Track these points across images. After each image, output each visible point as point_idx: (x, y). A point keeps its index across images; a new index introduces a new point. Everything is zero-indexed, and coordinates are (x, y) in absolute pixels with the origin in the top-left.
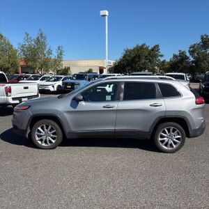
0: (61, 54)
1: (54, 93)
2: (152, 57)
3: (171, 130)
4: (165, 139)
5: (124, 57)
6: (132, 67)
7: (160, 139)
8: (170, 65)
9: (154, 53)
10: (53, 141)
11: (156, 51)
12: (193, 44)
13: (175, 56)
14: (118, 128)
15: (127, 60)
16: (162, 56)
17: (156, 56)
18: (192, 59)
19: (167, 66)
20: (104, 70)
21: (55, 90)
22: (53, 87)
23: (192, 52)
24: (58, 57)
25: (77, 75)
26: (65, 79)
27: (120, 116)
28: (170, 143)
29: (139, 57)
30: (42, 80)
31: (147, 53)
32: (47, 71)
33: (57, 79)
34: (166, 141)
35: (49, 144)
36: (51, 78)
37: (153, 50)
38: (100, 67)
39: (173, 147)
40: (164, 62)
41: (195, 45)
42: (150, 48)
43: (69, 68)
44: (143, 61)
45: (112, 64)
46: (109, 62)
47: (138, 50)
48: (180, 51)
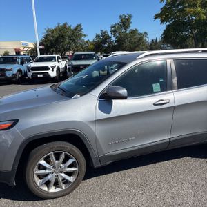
2: (76, 37)
5: (46, 37)
6: (56, 48)
8: (94, 45)
10: (71, 179)
11: (79, 31)
12: (114, 24)
13: (98, 36)
15: (50, 41)
16: (85, 36)
17: (80, 36)
18: (114, 39)
19: (92, 46)
29: (63, 37)
31: (70, 33)
35: (64, 187)
37: (75, 29)
40: (87, 42)
41: (116, 24)
42: (72, 28)
44: (67, 41)
47: (60, 30)
48: (102, 31)
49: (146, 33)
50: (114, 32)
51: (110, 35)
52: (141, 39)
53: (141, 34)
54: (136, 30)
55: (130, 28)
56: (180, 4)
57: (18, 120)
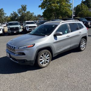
11: (2, 11)
13: (12, 14)
16: (6, 14)
19: (9, 19)
40: (7, 17)
41: (20, 9)
48: (13, 12)
49: (33, 13)
50: (19, 12)
51: (18, 14)
52: (32, 15)
53: (31, 13)
54: (29, 12)
55: (27, 11)
56: (48, 2)
57: (35, 44)
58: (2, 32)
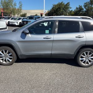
0: (21, 6)
1: (17, 26)
2: (66, 8)
3: (88, 53)
4: (84, 59)
5: (53, 8)
6: (56, 13)
7: (80, 59)
8: (75, 13)
9: (67, 6)
10: (11, 60)
12: (86, 2)
13: (77, 8)
14: (53, 52)
16: (71, 8)
17: (68, 8)
18: (85, 10)
20: (43, 15)
21: (18, 24)
22: (17, 23)
23: (85, 6)
24: (20, 7)
25: (30, 17)
26: (23, 19)
27: (55, 44)
28: (87, 61)
29: (60, 8)
30: (12, 19)
31: (63, 6)
32: (14, 15)
33: (19, 19)
34: (84, 60)
35: (8, 62)
36: (16, 19)
37: (66, 5)
38: (41, 13)
39: (88, 64)
40: (71, 11)
41: (87, 2)
42: (65, 4)
43: (26, 14)
44: (62, 10)
45: (47, 12)
46: (45, 11)
47: (59, 5)
48: (79, 6)
58: (47, 25)
